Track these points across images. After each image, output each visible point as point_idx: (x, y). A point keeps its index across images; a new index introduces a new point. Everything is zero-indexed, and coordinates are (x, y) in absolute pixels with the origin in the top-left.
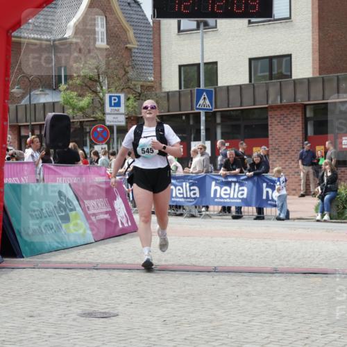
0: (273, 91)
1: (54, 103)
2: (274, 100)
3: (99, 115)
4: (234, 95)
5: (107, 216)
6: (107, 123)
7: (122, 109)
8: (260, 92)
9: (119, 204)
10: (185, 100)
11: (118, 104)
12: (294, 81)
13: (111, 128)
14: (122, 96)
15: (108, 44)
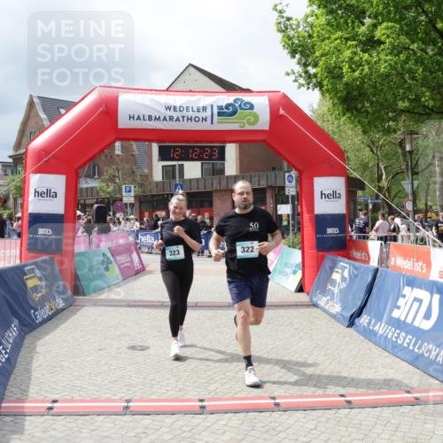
0: (216, 182)
1: (92, 188)
2: (216, 186)
3: (118, 196)
4: (194, 184)
5: (129, 264)
6: (124, 202)
7: (132, 194)
8: (208, 182)
9: (135, 255)
10: (167, 186)
11: (130, 191)
12: (227, 177)
13: (126, 204)
14: (132, 187)
15: (122, 152)
